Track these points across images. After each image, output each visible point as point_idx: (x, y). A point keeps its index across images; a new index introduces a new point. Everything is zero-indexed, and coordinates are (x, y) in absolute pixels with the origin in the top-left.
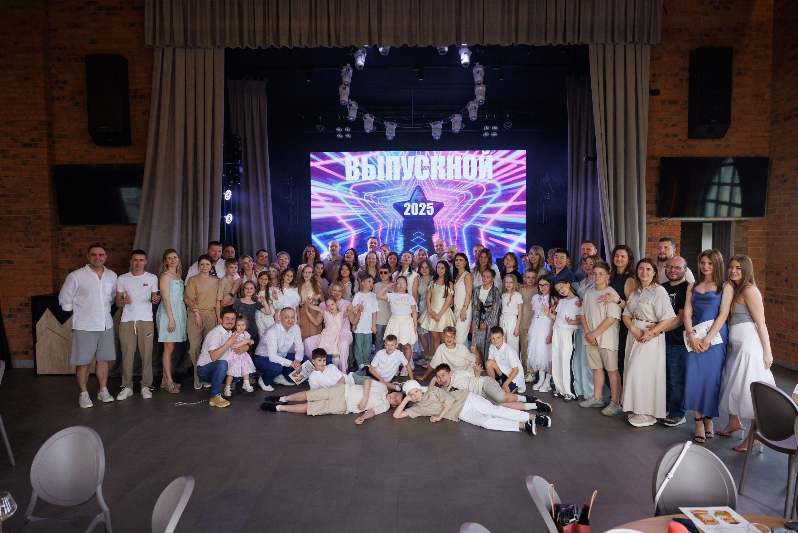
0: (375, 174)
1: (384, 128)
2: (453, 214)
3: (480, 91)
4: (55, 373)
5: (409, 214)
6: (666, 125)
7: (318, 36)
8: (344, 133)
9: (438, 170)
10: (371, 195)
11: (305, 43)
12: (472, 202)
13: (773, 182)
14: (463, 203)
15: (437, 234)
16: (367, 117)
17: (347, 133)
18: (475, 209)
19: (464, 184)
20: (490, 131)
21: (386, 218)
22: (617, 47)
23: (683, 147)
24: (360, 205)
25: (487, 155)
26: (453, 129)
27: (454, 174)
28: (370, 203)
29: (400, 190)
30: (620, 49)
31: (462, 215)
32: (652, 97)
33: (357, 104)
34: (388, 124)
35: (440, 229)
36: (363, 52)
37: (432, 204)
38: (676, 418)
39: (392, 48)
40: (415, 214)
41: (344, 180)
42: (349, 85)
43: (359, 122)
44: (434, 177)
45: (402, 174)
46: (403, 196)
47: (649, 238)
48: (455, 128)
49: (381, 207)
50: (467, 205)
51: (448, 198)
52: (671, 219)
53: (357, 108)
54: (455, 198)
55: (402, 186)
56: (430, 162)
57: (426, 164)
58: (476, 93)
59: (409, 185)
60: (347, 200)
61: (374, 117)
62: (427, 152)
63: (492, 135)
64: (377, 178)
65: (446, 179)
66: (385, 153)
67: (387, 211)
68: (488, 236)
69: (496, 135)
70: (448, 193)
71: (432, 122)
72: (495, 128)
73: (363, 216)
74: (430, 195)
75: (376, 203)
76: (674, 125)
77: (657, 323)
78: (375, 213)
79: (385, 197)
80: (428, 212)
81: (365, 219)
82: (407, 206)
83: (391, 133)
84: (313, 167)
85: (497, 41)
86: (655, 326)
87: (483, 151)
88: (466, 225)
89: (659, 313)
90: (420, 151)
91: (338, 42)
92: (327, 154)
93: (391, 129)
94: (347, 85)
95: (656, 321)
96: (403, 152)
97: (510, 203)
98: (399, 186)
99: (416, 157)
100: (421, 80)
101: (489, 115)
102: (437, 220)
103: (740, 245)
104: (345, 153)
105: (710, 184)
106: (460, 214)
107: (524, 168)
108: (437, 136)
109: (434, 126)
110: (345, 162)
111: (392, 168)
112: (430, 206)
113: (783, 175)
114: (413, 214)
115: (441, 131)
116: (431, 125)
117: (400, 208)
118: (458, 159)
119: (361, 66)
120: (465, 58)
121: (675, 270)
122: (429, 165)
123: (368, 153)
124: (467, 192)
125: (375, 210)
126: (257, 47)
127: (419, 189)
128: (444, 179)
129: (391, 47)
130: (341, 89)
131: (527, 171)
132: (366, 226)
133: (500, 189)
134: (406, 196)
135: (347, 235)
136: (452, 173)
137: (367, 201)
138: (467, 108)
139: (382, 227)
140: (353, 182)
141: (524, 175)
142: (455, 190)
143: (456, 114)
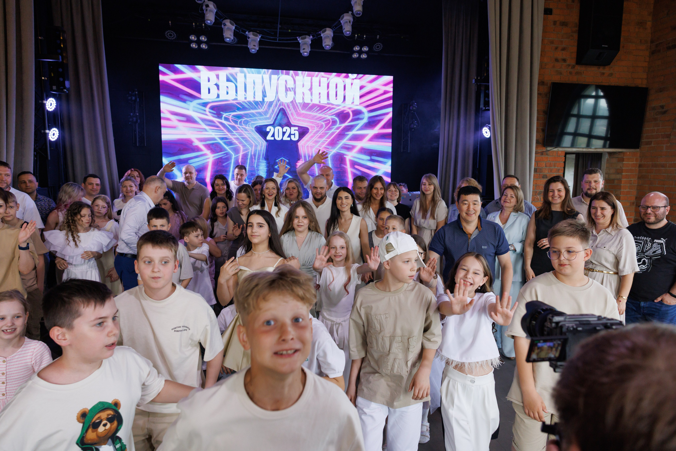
0: (235, 93)
1: (246, 38)
2: (319, 140)
5: (273, 139)
6: (556, 48)
8: (199, 42)
9: (303, 93)
10: (231, 116)
12: (338, 128)
13: (649, 114)
14: (329, 129)
15: (302, 160)
16: (226, 24)
17: (202, 42)
18: (341, 135)
19: (331, 109)
20: (360, 52)
21: (247, 141)
23: (571, 73)
24: (218, 127)
25: (353, 79)
26: (324, 45)
28: (230, 125)
29: (262, 112)
31: (328, 142)
32: (546, 16)
33: (216, 6)
34: (251, 35)
35: (305, 156)
37: (297, 128)
41: (199, 98)
43: (218, 28)
44: (299, 100)
45: (264, 95)
46: (266, 119)
48: (326, 44)
49: (242, 130)
52: (556, 149)
53: (216, 11)
54: (321, 123)
55: (265, 107)
56: (295, 82)
57: (291, 84)
58: (352, 3)
59: (273, 106)
60: (204, 120)
61: (235, 25)
62: (291, 72)
63: (361, 56)
64: (236, 97)
65: (312, 103)
66: (245, 69)
67: (248, 135)
68: (353, 164)
69: (366, 56)
70: (313, 117)
71: (299, 36)
72: (365, 49)
73: (222, 139)
74: (295, 119)
75: (236, 126)
76: (564, 49)
78: (235, 137)
79: (246, 119)
80: (292, 137)
81: (225, 143)
82: (270, 129)
83: (254, 46)
84: (163, 81)
87: (350, 75)
88: (332, 152)
90: (284, 71)
92: (179, 66)
93: (254, 41)
96: (266, 70)
97: (376, 130)
98: (262, 108)
99: (279, 77)
101: (359, 35)
102: (302, 146)
103: (612, 177)
104: (199, 67)
106: (326, 140)
107: (391, 94)
108: (305, 53)
109: (302, 41)
110: (200, 77)
111: (254, 88)
112: (295, 130)
113: (662, 107)
114: (277, 138)
115: (309, 47)
116: (298, 39)
117: (262, 131)
118: (324, 81)
122: (293, 87)
123: (227, 69)
124: (334, 117)
125: (235, 133)
127: (283, 112)
128: (309, 102)
131: (394, 98)
132: (225, 150)
133: (366, 116)
134: (269, 118)
135: (203, 160)
136: (318, 96)
137: (226, 123)
138: (340, 21)
139: (243, 152)
140: (210, 101)
141: (391, 102)
142: (321, 115)
143: (327, 29)
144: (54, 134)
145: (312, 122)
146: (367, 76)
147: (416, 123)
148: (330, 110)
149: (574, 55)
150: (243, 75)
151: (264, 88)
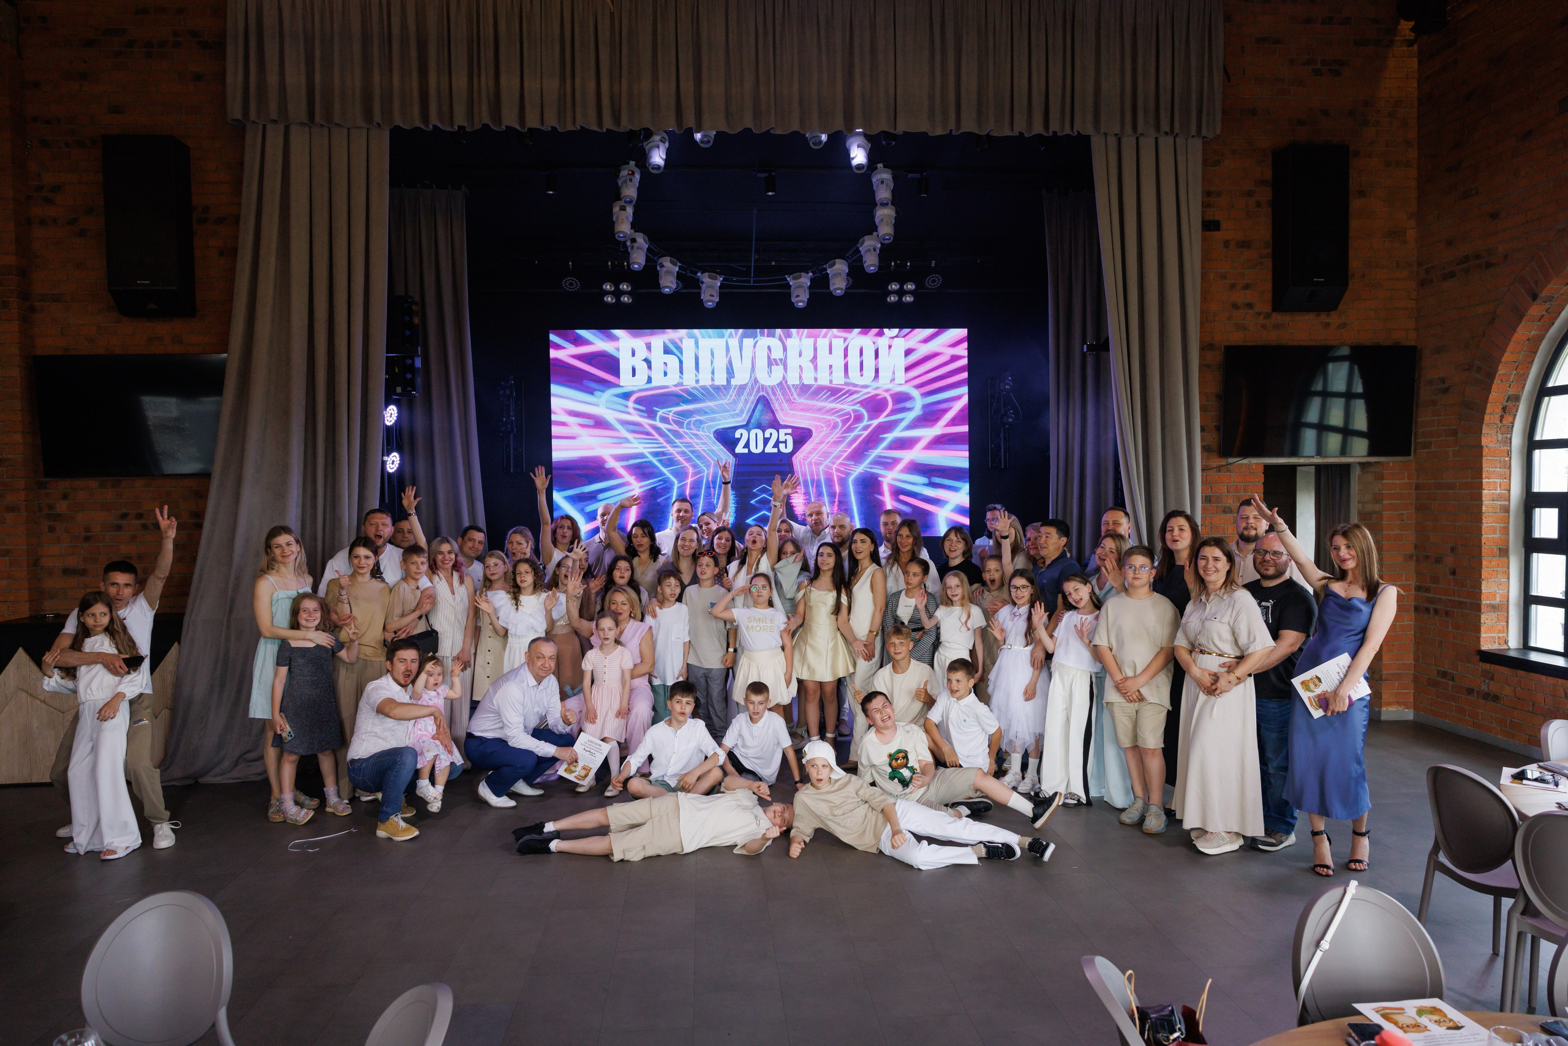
0: (678, 374)
1: (697, 284)
2: (830, 450)
3: (885, 217)
4: (35, 780)
5: (746, 451)
6: (1233, 286)
7: (578, 110)
8: (618, 293)
9: (800, 366)
10: (671, 414)
11: (551, 121)
12: (866, 428)
13: (1425, 393)
14: (850, 430)
16: (665, 264)
17: (624, 293)
18: (872, 440)
20: (901, 293)
21: (699, 457)
22: (1141, 139)
23: (1264, 327)
24: (648, 434)
25: (893, 338)
26: (832, 288)
27: (831, 373)
28: (669, 430)
29: (727, 404)
30: (1148, 144)
31: (848, 453)
32: (1207, 233)
33: (647, 238)
34: (705, 278)
36: (662, 141)
37: (789, 431)
38: (1279, 834)
39: (720, 135)
40: (756, 450)
41: (618, 386)
42: (634, 203)
43: (651, 272)
44: (793, 380)
45: (730, 372)
46: (733, 416)
47: (1206, 497)
48: (836, 286)
49: (692, 438)
50: (856, 432)
51: (819, 420)
52: (1245, 461)
53: (647, 246)
54: (833, 420)
56: (785, 349)
57: (778, 354)
58: (877, 220)
59: (745, 393)
60: (624, 423)
61: (679, 264)
62: (778, 331)
63: (904, 299)
64: (681, 381)
65: (816, 384)
66: (696, 332)
67: (701, 445)
68: (897, 493)
69: (912, 299)
70: (820, 410)
71: (790, 274)
72: (910, 286)
73: (656, 454)
75: (681, 430)
76: (1247, 287)
77: (1241, 658)
78: (679, 450)
79: (698, 418)
80: (782, 446)
81: (660, 461)
82: (741, 435)
83: (712, 296)
84: (556, 359)
85: (921, 125)
86: (1238, 663)
87: (886, 331)
88: (855, 471)
89: (1243, 640)
90: (766, 330)
91: (617, 120)
92: (583, 333)
93: (711, 287)
94: (631, 202)
95: (1238, 654)
96: (733, 330)
97: (938, 430)
98: (725, 396)
99: (757, 341)
100: (770, 194)
101: (898, 262)
102: (800, 462)
103: (1369, 507)
104: (617, 332)
105: (1307, 394)
106: (844, 450)
107: (964, 362)
108: (801, 301)
109: (795, 281)
110: (618, 349)
111: (712, 362)
112: (786, 434)
113: (1443, 380)
114: (753, 450)
115: (807, 292)
116: (788, 279)
117: (726, 438)
118: (838, 345)
119: (659, 167)
120: (858, 156)
121: (1272, 557)
122: (782, 357)
123: (663, 333)
124: (857, 407)
125: (679, 444)
126: (456, 128)
127: (764, 402)
128: (812, 382)
129: (717, 132)
130: (616, 209)
131: (970, 367)
132: (662, 474)
133: (919, 403)
134: (739, 415)
135: (623, 493)
136: (828, 372)
137: (663, 426)
138: (858, 248)
139: (692, 477)
140: (635, 389)
141: (965, 375)
142: (833, 405)
143: (837, 261)
144: (393, 462)
145: (818, 418)
146: (917, 331)
147: (1013, 413)
148: (851, 395)
149: (1269, 296)
150: (693, 340)
151: (730, 362)
